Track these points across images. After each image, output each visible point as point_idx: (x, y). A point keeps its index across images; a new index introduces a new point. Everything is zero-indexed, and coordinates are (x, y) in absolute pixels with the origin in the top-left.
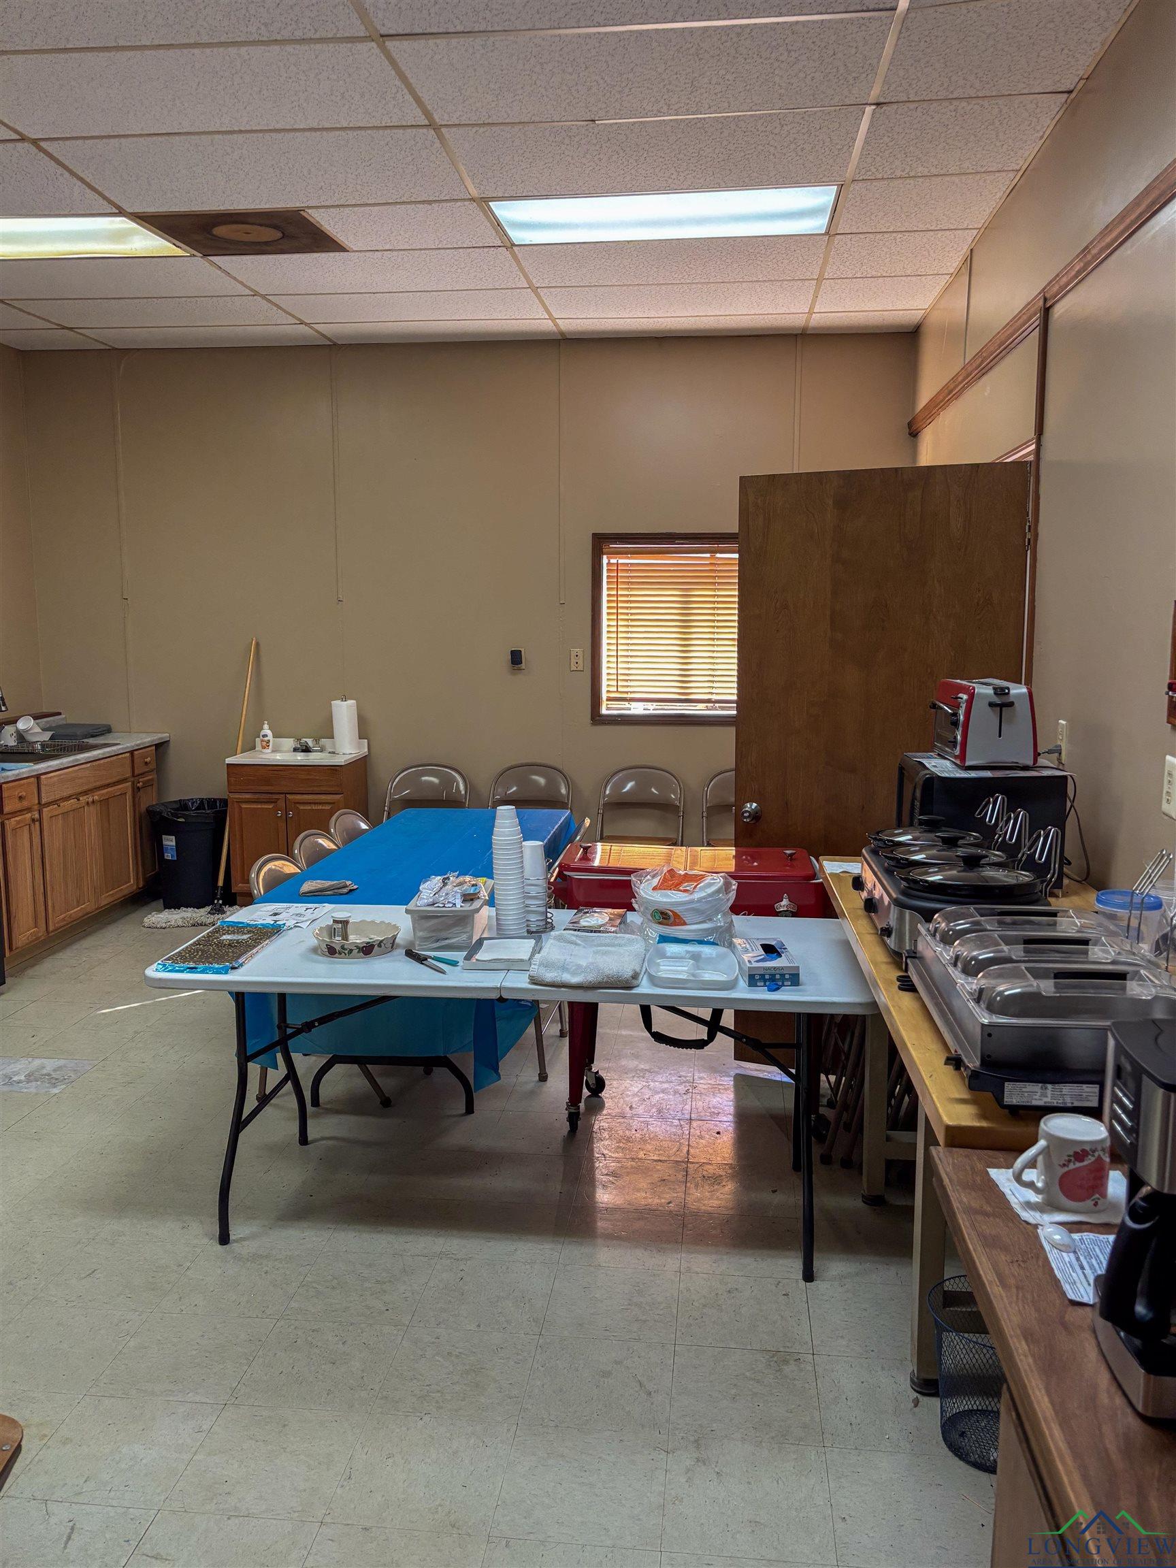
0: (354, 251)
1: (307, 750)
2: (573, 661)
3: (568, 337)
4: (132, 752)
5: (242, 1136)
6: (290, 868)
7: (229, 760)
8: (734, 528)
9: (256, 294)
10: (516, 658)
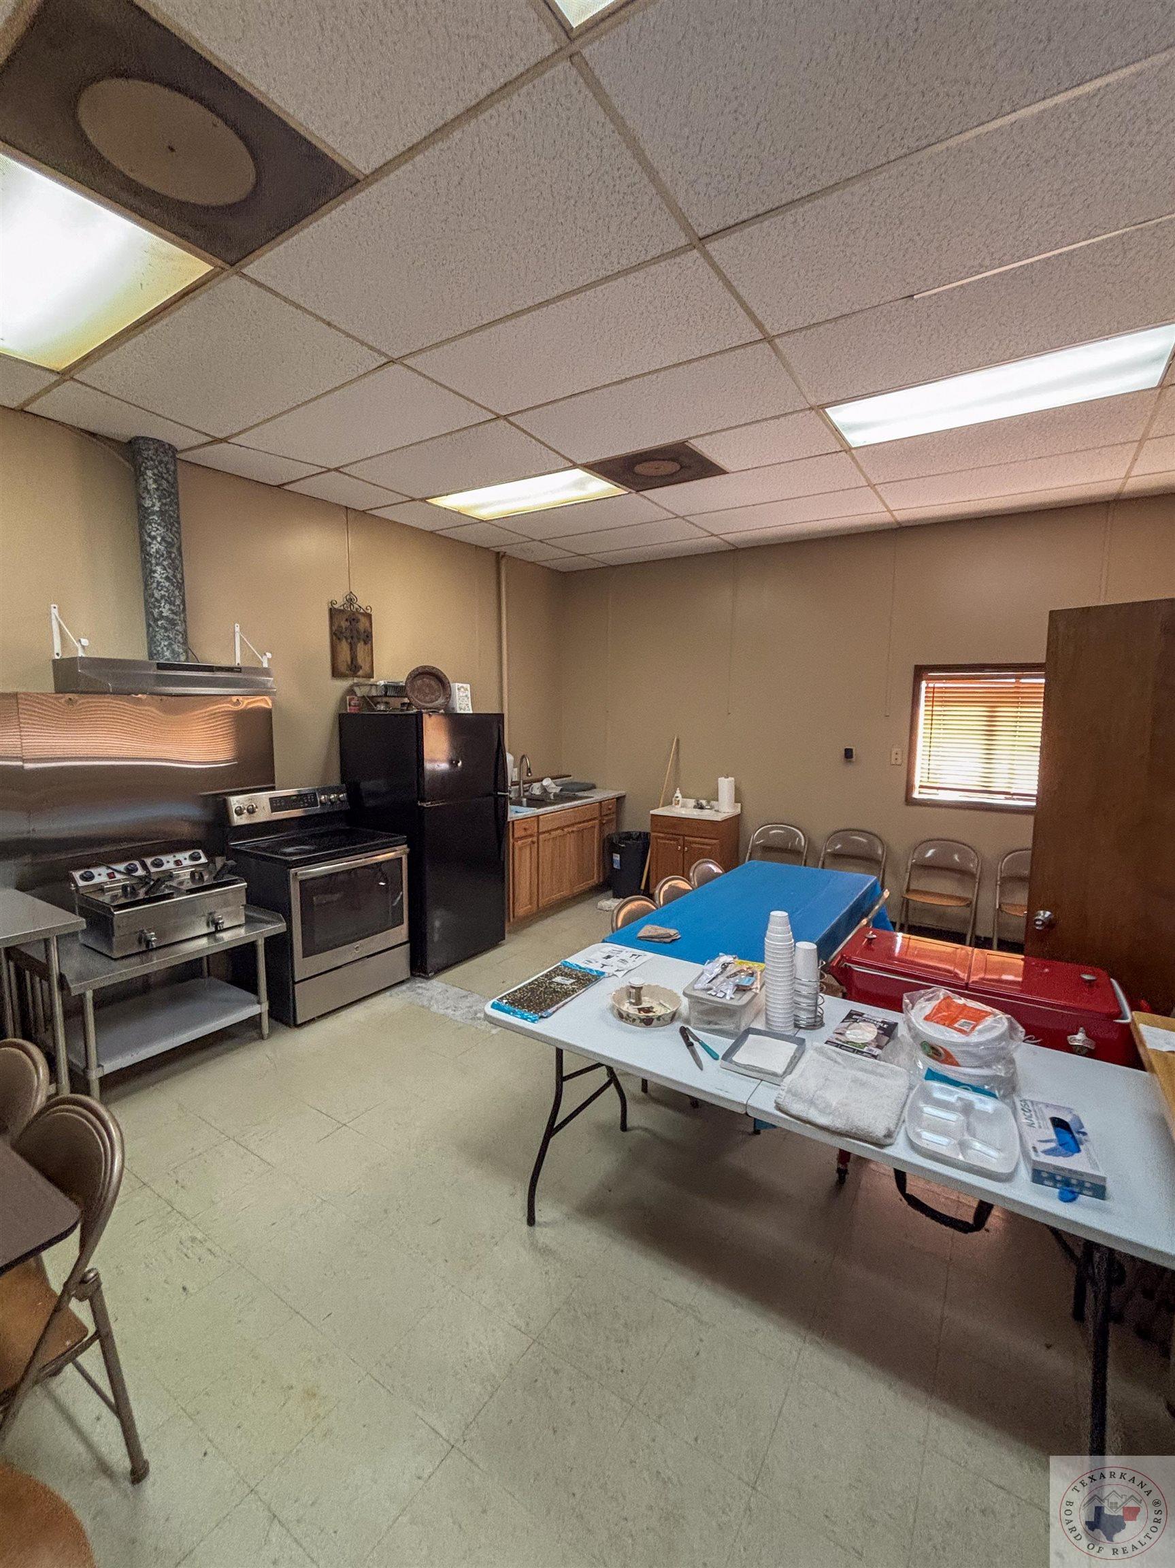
0: (733, 472)
1: (702, 808)
2: (894, 756)
3: (903, 525)
4: (600, 802)
5: (552, 1140)
6: (683, 885)
7: (652, 812)
8: (1042, 659)
9: (677, 517)
10: (848, 754)
